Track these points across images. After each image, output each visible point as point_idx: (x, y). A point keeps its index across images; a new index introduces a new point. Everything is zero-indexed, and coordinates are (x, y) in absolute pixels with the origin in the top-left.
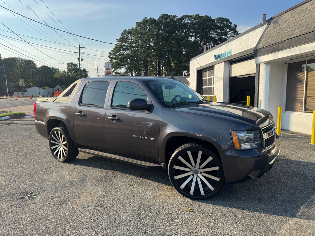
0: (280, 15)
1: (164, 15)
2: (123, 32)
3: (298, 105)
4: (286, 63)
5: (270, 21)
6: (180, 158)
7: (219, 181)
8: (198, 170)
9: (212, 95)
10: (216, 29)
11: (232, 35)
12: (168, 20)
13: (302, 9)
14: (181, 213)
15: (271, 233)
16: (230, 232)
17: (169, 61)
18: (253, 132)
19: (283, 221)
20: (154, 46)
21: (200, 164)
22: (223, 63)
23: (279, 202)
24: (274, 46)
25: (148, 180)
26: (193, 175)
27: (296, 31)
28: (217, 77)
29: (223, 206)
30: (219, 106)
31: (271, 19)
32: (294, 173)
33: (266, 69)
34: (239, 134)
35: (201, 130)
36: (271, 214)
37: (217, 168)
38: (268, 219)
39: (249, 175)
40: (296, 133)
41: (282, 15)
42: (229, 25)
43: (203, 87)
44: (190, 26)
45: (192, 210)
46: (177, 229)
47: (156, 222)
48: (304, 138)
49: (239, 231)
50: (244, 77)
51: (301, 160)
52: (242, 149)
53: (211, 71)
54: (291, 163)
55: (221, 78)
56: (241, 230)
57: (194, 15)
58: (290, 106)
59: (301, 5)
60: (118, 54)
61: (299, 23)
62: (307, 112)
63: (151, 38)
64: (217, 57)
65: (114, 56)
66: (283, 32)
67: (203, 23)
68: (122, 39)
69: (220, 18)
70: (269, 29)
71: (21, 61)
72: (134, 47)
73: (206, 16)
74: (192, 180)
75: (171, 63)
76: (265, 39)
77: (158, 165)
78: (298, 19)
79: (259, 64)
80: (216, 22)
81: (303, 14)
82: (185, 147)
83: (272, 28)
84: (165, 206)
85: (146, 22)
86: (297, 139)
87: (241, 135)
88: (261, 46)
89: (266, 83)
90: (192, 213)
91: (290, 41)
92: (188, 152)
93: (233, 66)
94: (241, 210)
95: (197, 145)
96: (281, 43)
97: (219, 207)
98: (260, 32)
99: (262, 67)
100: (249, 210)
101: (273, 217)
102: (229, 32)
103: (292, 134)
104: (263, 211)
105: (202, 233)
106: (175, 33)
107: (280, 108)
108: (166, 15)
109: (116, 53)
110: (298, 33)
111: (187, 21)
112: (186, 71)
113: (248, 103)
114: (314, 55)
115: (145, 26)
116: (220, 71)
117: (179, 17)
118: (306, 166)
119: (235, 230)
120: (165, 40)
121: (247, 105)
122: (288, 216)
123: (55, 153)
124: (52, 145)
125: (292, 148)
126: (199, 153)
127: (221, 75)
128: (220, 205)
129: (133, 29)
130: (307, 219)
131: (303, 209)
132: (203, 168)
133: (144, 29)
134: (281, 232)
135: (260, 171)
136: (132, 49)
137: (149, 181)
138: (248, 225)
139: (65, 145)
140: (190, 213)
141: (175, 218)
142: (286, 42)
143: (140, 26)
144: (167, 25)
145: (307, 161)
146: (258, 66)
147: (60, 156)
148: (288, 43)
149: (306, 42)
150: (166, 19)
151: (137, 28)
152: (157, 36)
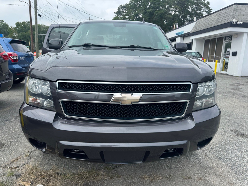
2: (119, 7)
10: (192, 5)
11: (205, 10)
22: (179, 38)
42: (203, 2)
71: (43, 27)
102: (203, 7)
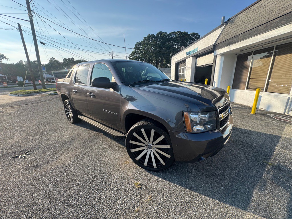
0: (236, 16)
1: (160, 32)
2: (136, 43)
3: (242, 85)
4: (236, 55)
5: (228, 22)
6: (134, 134)
7: (170, 158)
8: (152, 145)
9: (184, 79)
10: (190, 40)
12: (162, 35)
13: (257, 6)
17: (162, 59)
18: (208, 113)
20: (154, 51)
22: (192, 57)
24: (230, 41)
25: (119, 144)
26: (147, 149)
27: (249, 26)
28: (188, 67)
30: (188, 85)
31: (229, 20)
32: (241, 142)
33: (221, 59)
34: (192, 116)
36: (221, 202)
37: (168, 146)
39: (201, 157)
40: (238, 104)
41: (238, 16)
43: (179, 74)
44: (175, 39)
48: (245, 108)
50: (204, 66)
51: (245, 128)
52: (194, 132)
53: (184, 63)
54: (237, 131)
55: (190, 68)
57: (177, 32)
58: (236, 85)
59: (256, 4)
60: (134, 56)
61: (253, 19)
62: (249, 90)
63: (152, 46)
64: (188, 54)
65: (132, 58)
66: (237, 28)
67: (182, 36)
68: (136, 48)
69: (193, 33)
70: (225, 29)
72: (142, 52)
73: (185, 32)
75: (163, 61)
76: (222, 36)
78: (252, 16)
79: (216, 56)
80: (190, 35)
81: (258, 10)
82: (139, 124)
83: (229, 27)
85: (150, 37)
86: (239, 109)
87: (195, 116)
88: (219, 41)
89: (220, 70)
92: (141, 129)
93: (198, 59)
94: (189, 190)
96: (235, 38)
98: (219, 32)
99: (219, 58)
100: (197, 191)
103: (236, 105)
104: (212, 195)
106: (166, 43)
107: (229, 87)
108: (161, 32)
109: (133, 55)
110: (252, 27)
111: (174, 36)
112: (169, 64)
113: (206, 83)
114: (262, 45)
115: (149, 39)
116: (189, 62)
117: (169, 33)
118: (250, 135)
120: (160, 47)
121: (205, 84)
122: (240, 208)
123: (68, 117)
125: (237, 117)
126: (152, 131)
127: (190, 66)
129: (142, 42)
131: (256, 196)
132: (156, 145)
133: (148, 41)
136: (142, 53)
139: (72, 112)
140: (138, 190)
141: (119, 198)
142: (240, 36)
143: (146, 39)
144: (161, 38)
145: (250, 129)
146: (215, 57)
148: (241, 37)
149: (258, 34)
150: (161, 34)
151: (144, 40)
152: (156, 45)
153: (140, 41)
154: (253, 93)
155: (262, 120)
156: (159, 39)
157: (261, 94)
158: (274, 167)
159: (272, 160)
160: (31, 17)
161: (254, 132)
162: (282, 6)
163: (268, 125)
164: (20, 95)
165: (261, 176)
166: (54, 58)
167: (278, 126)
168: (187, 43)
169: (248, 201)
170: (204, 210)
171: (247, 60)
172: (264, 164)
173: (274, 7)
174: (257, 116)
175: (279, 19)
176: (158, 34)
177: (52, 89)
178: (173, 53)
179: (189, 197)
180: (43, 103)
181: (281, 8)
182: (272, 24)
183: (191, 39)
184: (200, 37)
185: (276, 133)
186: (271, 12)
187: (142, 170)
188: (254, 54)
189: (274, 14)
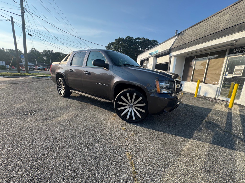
0: (185, 31)
3: (188, 79)
4: (185, 57)
5: (179, 34)
6: (122, 97)
7: (145, 112)
8: (133, 105)
13: (198, 26)
14: (118, 130)
15: (177, 150)
16: (149, 147)
18: (169, 83)
19: (184, 141)
21: (134, 102)
23: (180, 127)
24: (180, 47)
26: (129, 108)
27: (193, 38)
28: (150, 64)
29: (146, 128)
31: (180, 33)
32: (188, 111)
33: (175, 59)
34: (160, 84)
35: (136, 80)
36: (176, 136)
37: (144, 104)
38: (174, 138)
39: (164, 110)
40: (186, 92)
44: (139, 43)
45: (126, 129)
46: (113, 142)
47: (100, 136)
48: (191, 94)
49: (155, 147)
50: (162, 64)
51: (191, 104)
52: (161, 93)
53: (147, 61)
55: (152, 64)
56: (156, 146)
57: (141, 38)
58: (184, 79)
59: (197, 24)
61: (196, 33)
62: (193, 82)
63: (121, 47)
64: (150, 54)
66: (186, 39)
67: (145, 42)
69: (154, 40)
70: (178, 39)
73: (147, 39)
74: (128, 111)
76: (176, 43)
77: (110, 101)
78: (195, 32)
79: (171, 57)
80: (151, 42)
81: (198, 29)
82: (126, 90)
83: (180, 37)
84: (110, 125)
85: (120, 40)
86: (187, 94)
87: (162, 84)
88: (173, 47)
89: (174, 67)
90: (126, 131)
91: (190, 43)
92: (127, 93)
93: (158, 58)
94: (157, 131)
95: (133, 89)
96: (184, 45)
97: (143, 128)
98: (173, 40)
99: (173, 58)
100: (162, 131)
101: (178, 138)
103: (184, 92)
104: (171, 133)
105: (129, 146)
106: (132, 46)
108: (129, 37)
110: (195, 39)
111: (139, 40)
116: (151, 60)
117: (135, 38)
118: (194, 107)
119: (152, 146)
120: (128, 48)
122: (187, 138)
123: (59, 92)
124: (58, 87)
126: (134, 94)
128: (144, 127)
129: (113, 42)
130: (200, 141)
131: (196, 133)
132: (136, 104)
133: (118, 43)
134: (184, 150)
135: (171, 108)
137: (105, 110)
138: (161, 142)
139: (64, 88)
140: (124, 131)
141: (113, 134)
143: (117, 41)
144: (129, 42)
145: (194, 105)
147: (62, 94)
148: (188, 45)
150: (129, 39)
151: (115, 42)
152: (124, 46)
153: (111, 42)
154: (196, 84)
155: (201, 101)
156: (127, 42)
157: (201, 84)
158: (207, 122)
159: (206, 119)
160: (23, 13)
161: (196, 106)
162: (213, 28)
163: (204, 103)
164: (5, 76)
165: (199, 126)
166: (35, 49)
167: (211, 104)
168: (149, 47)
169: (191, 135)
170: (167, 139)
171: (192, 61)
172: (201, 121)
173: (208, 28)
174: (198, 99)
175: (211, 35)
176: (126, 38)
177: (34, 74)
178: (138, 53)
179: (157, 134)
180: (30, 83)
181: (212, 29)
182: (207, 38)
183: (152, 44)
184: (159, 44)
185: (209, 107)
186: (206, 30)
187: (125, 122)
188: (196, 58)
189: (208, 32)
